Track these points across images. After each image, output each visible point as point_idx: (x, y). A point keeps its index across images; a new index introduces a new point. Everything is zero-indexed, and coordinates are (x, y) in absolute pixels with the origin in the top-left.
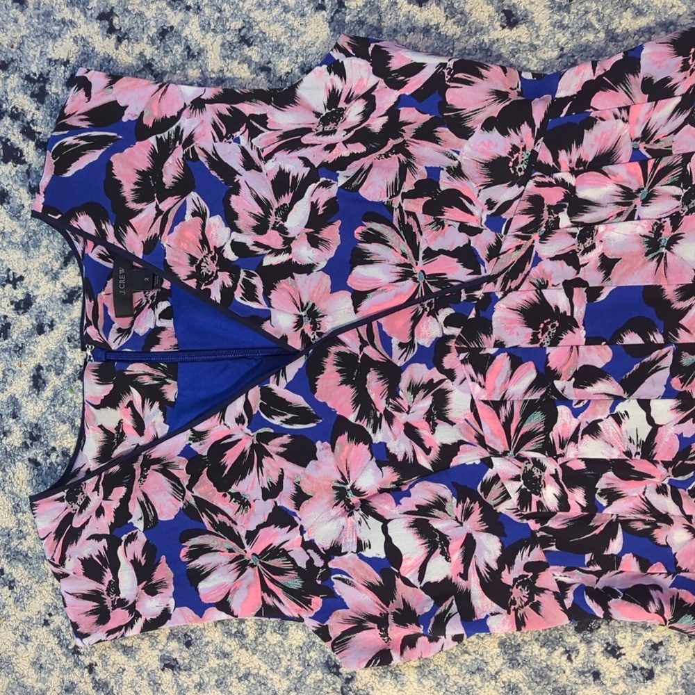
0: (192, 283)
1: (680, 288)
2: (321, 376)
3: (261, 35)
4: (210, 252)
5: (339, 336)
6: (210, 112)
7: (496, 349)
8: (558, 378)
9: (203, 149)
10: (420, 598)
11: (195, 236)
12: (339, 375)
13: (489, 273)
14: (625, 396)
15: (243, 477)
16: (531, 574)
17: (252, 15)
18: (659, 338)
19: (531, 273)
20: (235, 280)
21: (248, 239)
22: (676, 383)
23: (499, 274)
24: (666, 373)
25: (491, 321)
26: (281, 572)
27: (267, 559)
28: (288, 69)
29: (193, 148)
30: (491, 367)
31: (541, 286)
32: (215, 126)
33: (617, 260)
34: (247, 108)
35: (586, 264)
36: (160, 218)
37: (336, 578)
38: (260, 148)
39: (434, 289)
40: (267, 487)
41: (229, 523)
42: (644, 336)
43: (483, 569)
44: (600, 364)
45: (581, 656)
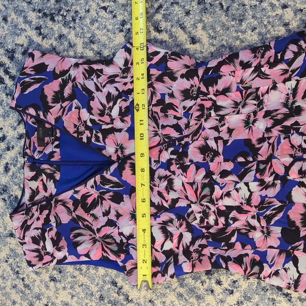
0: (75, 135)
1: (258, 139)
2: (124, 171)
3: (98, 40)
4: (82, 123)
5: (131, 157)
6: (81, 69)
7: (190, 163)
8: (214, 174)
9: (79, 83)
10: (161, 256)
11: (76, 117)
12: (131, 171)
13: (186, 134)
14: (239, 181)
15: (95, 208)
16: (200, 249)
17: (95, 32)
18: (251, 159)
19: (202, 134)
20: (92, 134)
21: (96, 118)
22: (258, 176)
23: (190, 134)
24: (254, 172)
25: (188, 152)
26: (110, 244)
27: (105, 239)
28: (108, 54)
29: (76, 83)
30: (188, 170)
31: (206, 139)
32: (83, 74)
33: (234, 129)
34: (95, 67)
35: (222, 131)
36: (62, 109)
37: (131, 247)
38: (101, 82)
39: (166, 140)
40: (104, 212)
41: (90, 225)
42: (245, 159)
43: (185, 245)
44: (229, 169)
45: (207, 284)
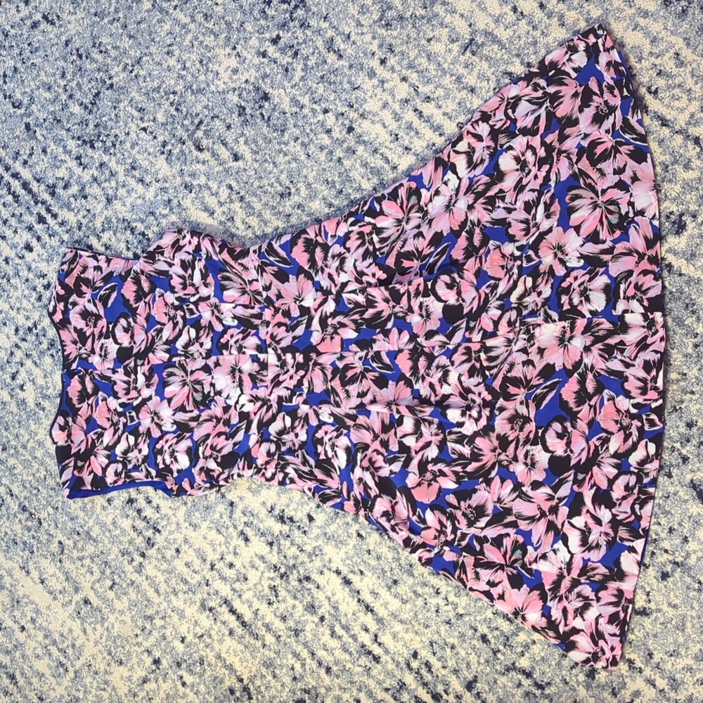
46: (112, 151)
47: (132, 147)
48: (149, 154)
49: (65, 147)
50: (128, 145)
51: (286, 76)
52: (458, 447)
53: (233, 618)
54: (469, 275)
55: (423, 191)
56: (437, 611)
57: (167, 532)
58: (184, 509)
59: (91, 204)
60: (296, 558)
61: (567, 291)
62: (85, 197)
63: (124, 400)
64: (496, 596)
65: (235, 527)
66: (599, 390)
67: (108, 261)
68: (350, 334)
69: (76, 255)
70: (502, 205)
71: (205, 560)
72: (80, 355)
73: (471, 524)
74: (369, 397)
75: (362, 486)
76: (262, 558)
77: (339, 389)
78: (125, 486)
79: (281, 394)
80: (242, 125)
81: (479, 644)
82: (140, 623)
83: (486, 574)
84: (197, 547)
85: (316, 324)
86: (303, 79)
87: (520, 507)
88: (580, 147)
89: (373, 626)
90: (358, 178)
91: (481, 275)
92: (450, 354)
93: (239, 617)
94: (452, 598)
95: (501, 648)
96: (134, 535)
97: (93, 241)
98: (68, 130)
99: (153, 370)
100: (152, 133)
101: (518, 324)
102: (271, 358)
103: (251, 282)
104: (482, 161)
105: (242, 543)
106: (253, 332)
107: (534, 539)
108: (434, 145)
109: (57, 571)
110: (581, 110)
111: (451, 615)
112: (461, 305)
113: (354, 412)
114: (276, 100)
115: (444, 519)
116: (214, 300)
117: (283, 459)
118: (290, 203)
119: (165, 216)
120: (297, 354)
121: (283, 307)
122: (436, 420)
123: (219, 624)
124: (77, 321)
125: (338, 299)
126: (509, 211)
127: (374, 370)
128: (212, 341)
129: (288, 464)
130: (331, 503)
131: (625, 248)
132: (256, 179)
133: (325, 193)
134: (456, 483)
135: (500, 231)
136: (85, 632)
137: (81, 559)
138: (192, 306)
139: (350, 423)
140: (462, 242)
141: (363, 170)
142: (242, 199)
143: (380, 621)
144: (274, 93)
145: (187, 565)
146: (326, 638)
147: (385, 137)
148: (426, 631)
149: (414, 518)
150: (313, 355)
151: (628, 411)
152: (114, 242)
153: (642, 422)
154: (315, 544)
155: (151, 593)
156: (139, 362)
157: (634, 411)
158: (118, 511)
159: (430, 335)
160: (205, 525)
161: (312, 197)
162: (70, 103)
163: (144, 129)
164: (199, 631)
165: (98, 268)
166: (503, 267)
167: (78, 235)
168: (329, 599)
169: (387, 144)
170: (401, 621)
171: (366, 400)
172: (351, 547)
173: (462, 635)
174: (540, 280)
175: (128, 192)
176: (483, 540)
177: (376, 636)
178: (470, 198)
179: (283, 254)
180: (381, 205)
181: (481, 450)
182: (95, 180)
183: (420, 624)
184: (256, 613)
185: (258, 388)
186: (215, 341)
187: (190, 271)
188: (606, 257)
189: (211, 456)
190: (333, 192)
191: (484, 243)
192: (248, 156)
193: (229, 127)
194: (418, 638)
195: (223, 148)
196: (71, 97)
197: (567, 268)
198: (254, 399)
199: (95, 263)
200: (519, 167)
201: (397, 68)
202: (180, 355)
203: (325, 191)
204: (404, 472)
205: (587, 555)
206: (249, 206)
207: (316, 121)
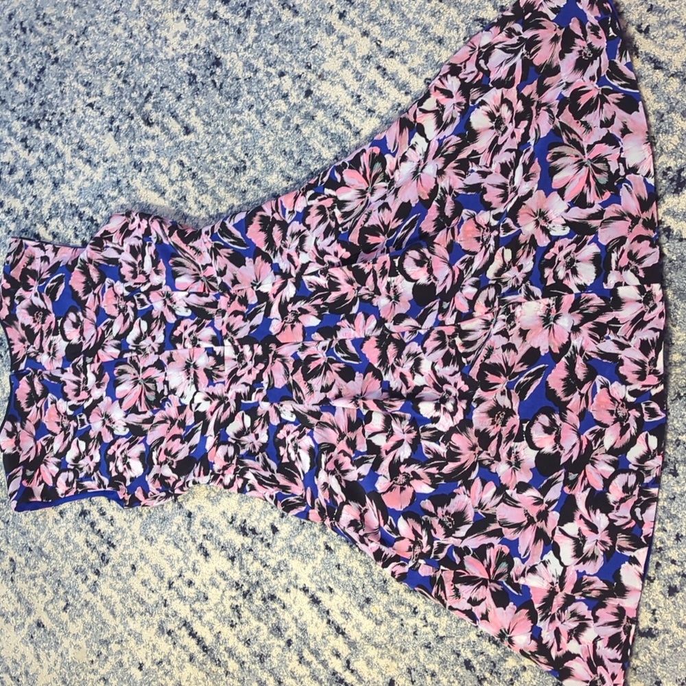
46: (58, 131)
47: (79, 125)
48: (96, 132)
49: (9, 129)
50: (75, 123)
51: (238, 38)
52: (433, 445)
53: (194, 642)
54: (441, 250)
55: (388, 157)
56: (415, 633)
57: (122, 547)
58: (139, 521)
59: (37, 189)
60: (259, 574)
61: (552, 263)
62: (31, 182)
63: (74, 402)
64: (479, 616)
65: (194, 541)
66: (590, 377)
67: (56, 250)
68: (312, 321)
69: (21, 245)
70: (476, 168)
71: (162, 578)
72: (28, 354)
73: (449, 533)
74: (334, 391)
75: (327, 492)
76: (223, 574)
77: (302, 384)
78: (77, 496)
79: (239, 391)
80: (192, 95)
81: (462, 671)
82: (95, 649)
83: (466, 591)
84: (154, 563)
85: (275, 312)
86: (256, 40)
87: (505, 513)
88: (561, 98)
89: (345, 651)
90: (318, 146)
91: (454, 250)
92: (421, 340)
93: (199, 641)
94: (431, 618)
95: (487, 675)
96: (87, 550)
97: (41, 230)
98: (13, 110)
99: (104, 368)
100: (99, 109)
101: (496, 304)
102: (228, 351)
103: (204, 267)
104: (453, 120)
105: (201, 558)
106: (208, 322)
107: (522, 550)
108: (399, 105)
109: (9, 592)
110: (562, 56)
111: (431, 637)
112: (433, 284)
113: (318, 408)
114: (229, 65)
115: (418, 528)
116: (166, 289)
117: (242, 464)
118: (246, 178)
119: (114, 199)
120: (256, 346)
121: (239, 294)
122: (408, 416)
123: (178, 649)
124: (24, 317)
125: (298, 283)
126: (484, 175)
127: (338, 361)
128: (164, 333)
129: (247, 469)
130: (295, 512)
131: (617, 212)
132: (208, 153)
133: (283, 165)
134: (431, 486)
135: (475, 198)
136: (38, 657)
137: (33, 577)
138: (143, 296)
139: (313, 421)
140: (433, 213)
141: (322, 138)
142: (194, 176)
143: (352, 645)
144: (226, 57)
145: (144, 583)
146: (294, 664)
147: (346, 99)
148: (403, 656)
149: (386, 528)
150: (273, 346)
151: (624, 400)
152: (61, 230)
153: (641, 411)
154: (279, 558)
155: (106, 615)
156: (89, 360)
157: (631, 399)
158: (71, 525)
159: (399, 319)
160: (161, 538)
161: (269, 170)
162: (14, 80)
163: (91, 105)
164: (158, 657)
165: (45, 259)
166: (478, 239)
167: (25, 223)
168: (296, 620)
169: (349, 106)
170: (376, 646)
171: (331, 394)
172: (319, 561)
173: (443, 661)
174: (520, 252)
175: (75, 174)
176: (463, 552)
177: (348, 662)
178: (440, 162)
179: (238, 234)
180: (341, 175)
181: (458, 448)
182: (41, 162)
183: (396, 648)
184: (218, 636)
185: (214, 385)
186: (168, 334)
187: (140, 258)
188: (595, 223)
189: (166, 462)
190: (291, 163)
191: (457, 212)
192: (200, 128)
193: (179, 98)
194: (395, 665)
195: (173, 120)
196: (15, 74)
197: (550, 237)
198: (211, 397)
199: (42, 253)
200: (493, 124)
201: (358, 21)
202: (131, 351)
203: (282, 163)
204: (373, 475)
205: (581, 568)
206: (202, 183)
207: (271, 85)
